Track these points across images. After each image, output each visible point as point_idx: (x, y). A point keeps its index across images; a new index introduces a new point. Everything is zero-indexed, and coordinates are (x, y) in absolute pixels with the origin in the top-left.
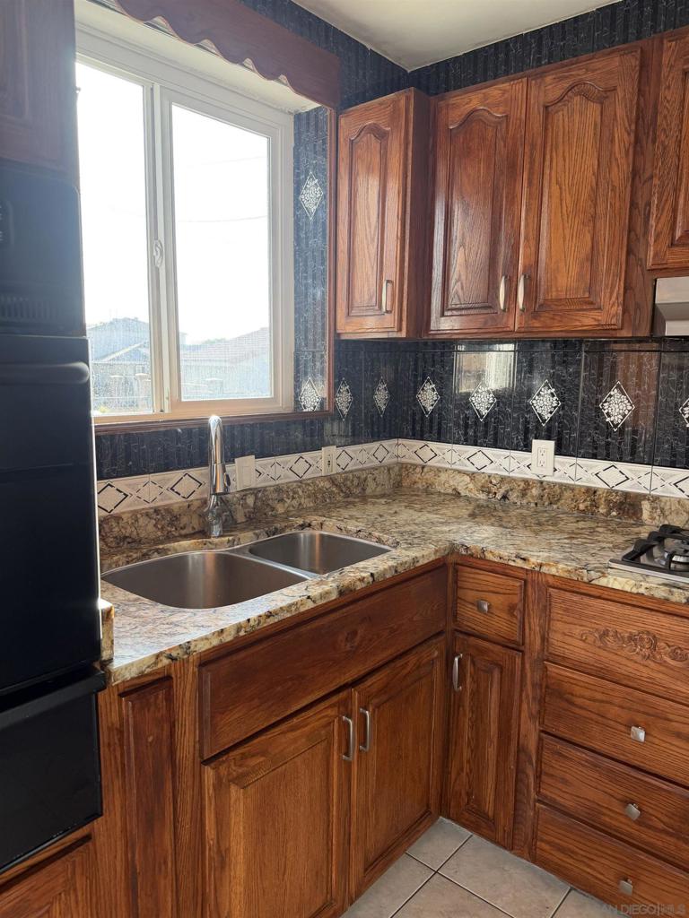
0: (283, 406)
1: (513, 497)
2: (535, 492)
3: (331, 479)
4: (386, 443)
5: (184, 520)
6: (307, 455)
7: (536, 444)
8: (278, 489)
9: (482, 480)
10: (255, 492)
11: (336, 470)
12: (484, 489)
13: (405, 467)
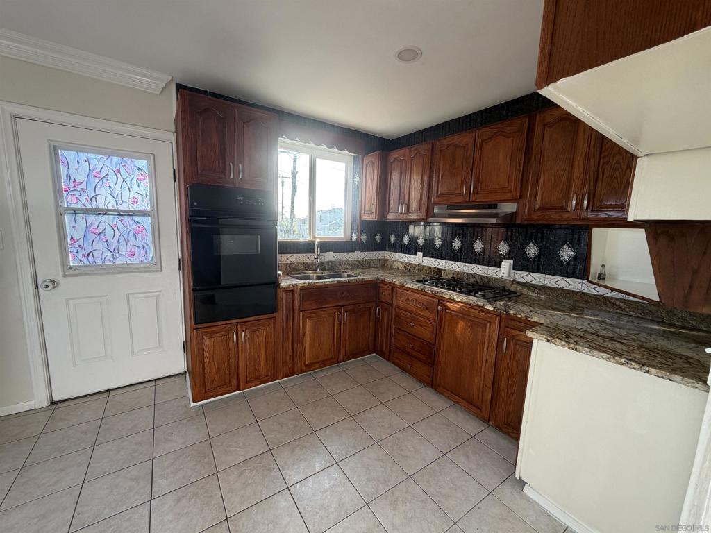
0: (347, 239)
1: (412, 269)
2: (417, 268)
3: (358, 261)
4: (380, 252)
5: (311, 266)
6: (350, 253)
7: (418, 253)
8: (340, 262)
9: (404, 264)
10: (332, 262)
11: (360, 258)
12: (405, 267)
13: (385, 260)
